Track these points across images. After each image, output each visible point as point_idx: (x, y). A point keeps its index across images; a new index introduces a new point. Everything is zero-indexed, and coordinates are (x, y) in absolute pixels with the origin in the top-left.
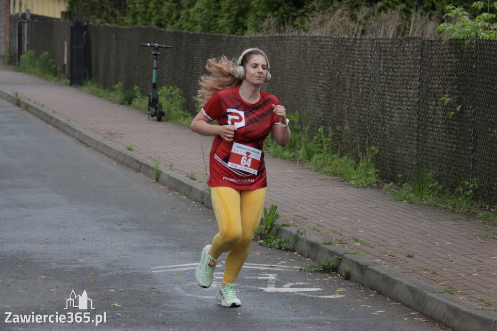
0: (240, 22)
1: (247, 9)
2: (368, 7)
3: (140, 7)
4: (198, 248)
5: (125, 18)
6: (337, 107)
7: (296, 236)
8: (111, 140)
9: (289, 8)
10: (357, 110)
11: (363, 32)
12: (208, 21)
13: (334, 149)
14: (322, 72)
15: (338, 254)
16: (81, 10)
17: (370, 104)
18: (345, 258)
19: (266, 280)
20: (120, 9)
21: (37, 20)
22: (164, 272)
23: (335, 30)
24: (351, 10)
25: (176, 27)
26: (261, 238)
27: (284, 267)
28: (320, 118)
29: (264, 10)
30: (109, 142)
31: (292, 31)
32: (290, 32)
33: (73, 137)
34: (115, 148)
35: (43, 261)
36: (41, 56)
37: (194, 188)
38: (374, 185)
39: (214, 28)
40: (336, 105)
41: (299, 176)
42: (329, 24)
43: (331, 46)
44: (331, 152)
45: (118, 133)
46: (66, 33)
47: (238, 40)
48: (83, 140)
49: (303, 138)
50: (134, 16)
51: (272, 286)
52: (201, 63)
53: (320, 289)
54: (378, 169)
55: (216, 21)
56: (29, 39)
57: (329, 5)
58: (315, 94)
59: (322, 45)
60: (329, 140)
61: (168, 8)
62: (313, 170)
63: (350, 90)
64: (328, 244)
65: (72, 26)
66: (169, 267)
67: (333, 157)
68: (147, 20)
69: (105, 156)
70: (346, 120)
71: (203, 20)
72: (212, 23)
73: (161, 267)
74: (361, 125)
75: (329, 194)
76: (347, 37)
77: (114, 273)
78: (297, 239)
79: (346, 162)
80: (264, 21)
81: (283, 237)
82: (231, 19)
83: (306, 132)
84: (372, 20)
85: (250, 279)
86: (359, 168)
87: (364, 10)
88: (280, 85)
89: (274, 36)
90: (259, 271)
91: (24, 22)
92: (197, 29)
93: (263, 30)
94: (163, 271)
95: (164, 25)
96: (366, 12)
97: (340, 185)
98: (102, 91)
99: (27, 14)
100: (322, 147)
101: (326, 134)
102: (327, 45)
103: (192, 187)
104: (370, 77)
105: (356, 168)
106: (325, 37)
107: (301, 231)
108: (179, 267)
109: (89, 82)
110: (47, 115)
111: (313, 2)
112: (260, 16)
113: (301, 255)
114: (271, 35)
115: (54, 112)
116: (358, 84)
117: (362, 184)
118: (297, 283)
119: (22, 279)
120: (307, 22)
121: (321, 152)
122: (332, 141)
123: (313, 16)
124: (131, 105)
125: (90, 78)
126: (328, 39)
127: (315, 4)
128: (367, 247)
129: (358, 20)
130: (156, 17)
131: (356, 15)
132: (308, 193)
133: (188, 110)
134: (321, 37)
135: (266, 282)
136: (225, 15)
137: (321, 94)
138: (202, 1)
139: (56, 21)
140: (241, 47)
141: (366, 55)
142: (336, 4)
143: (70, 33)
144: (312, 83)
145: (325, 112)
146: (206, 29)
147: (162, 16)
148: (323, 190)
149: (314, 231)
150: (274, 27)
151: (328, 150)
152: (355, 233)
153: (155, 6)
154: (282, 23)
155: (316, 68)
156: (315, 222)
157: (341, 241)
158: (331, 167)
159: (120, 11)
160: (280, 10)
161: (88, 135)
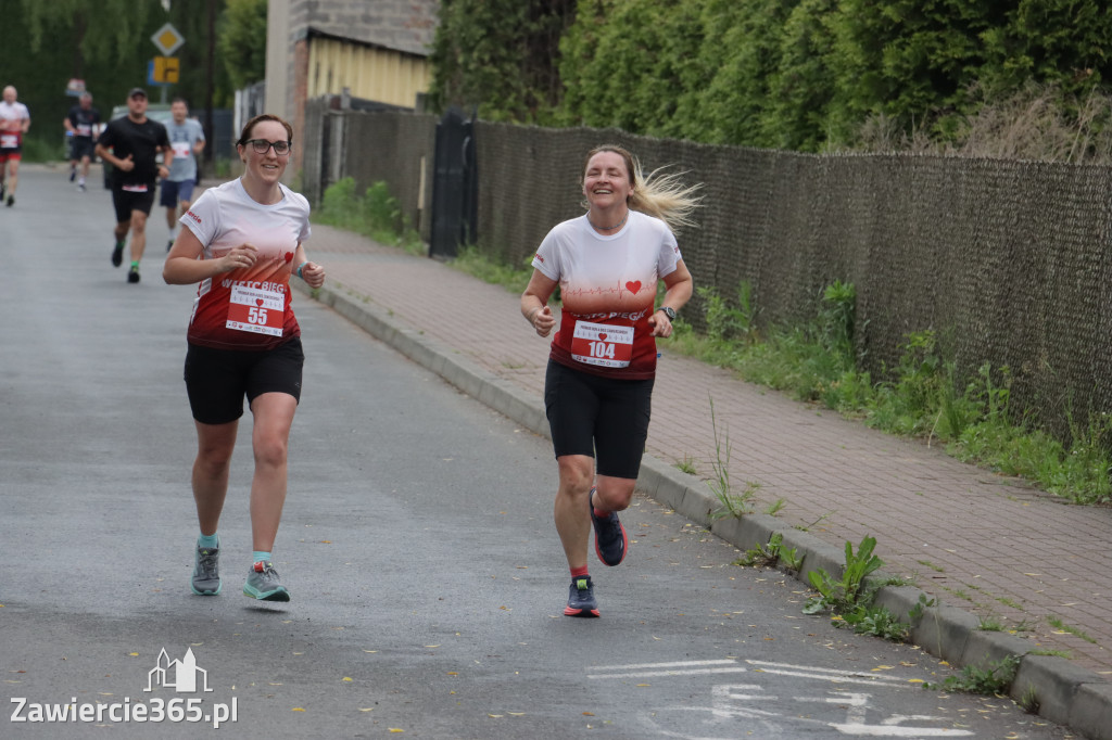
0: (810, 122)
1: (828, 95)
2: (1104, 94)
3: (588, 86)
4: (694, 628)
5: (555, 109)
6: (1024, 319)
7: (918, 609)
8: (512, 379)
9: (921, 94)
10: (1070, 327)
11: (1091, 150)
12: (739, 120)
13: (1013, 414)
14: (992, 240)
15: (1012, 654)
16: (459, 90)
17: (1100, 316)
18: (1030, 664)
19: (845, 707)
20: (545, 89)
21: (363, 111)
22: (615, 679)
23: (1026, 145)
24: (1065, 101)
25: (668, 130)
26: (837, 611)
27: (888, 677)
28: (985, 343)
29: (865, 97)
30: (508, 382)
31: (927, 145)
32: (920, 147)
33: (429, 369)
34: (519, 398)
35: (348, 643)
36: (369, 191)
37: (691, 492)
38: (1104, 500)
39: (751, 134)
40: (1020, 314)
41: (930, 472)
42: (1013, 132)
43: (1015, 181)
44: (1006, 422)
45: (528, 364)
46: (426, 140)
47: (804, 162)
48: (450, 378)
49: (942, 387)
50: (575, 106)
51: (857, 721)
52: (719, 212)
53: (967, 733)
55: (757, 119)
56: (345, 152)
57: (1015, 90)
58: (973, 288)
59: (994, 178)
60: (1002, 392)
61: (650, 90)
62: (964, 459)
63: (1055, 282)
64: (991, 629)
65: (438, 128)
66: (625, 667)
67: (1011, 433)
69: (496, 413)
70: (1043, 350)
71: (728, 117)
72: (747, 124)
73: (608, 667)
74: (1078, 362)
75: (998, 515)
76: (1053, 161)
77: (504, 678)
78: (919, 616)
79: (1040, 444)
80: (864, 121)
81: (888, 610)
82: (790, 115)
83: (950, 374)
85: (809, 703)
86: (1070, 459)
87: (1095, 103)
88: (895, 265)
89: (887, 158)
90: (828, 685)
91: (336, 116)
92: (713, 137)
93: (862, 141)
94: (611, 676)
95: (640, 128)
96: (1098, 107)
97: (1024, 497)
98: (498, 270)
99: (343, 97)
100: (986, 411)
101: (996, 380)
102: (1006, 178)
103: (686, 489)
104: (1103, 254)
105: (1062, 458)
106: (1001, 162)
107: (929, 598)
108: (649, 669)
109: (470, 250)
110: (376, 321)
111: (977, 83)
112: (857, 111)
113: (929, 652)
114: (878, 154)
115: (391, 314)
116: (1074, 269)
117: (1077, 495)
118: (915, 717)
119: (301, 683)
120: (961, 125)
121: (983, 421)
122: (1011, 396)
123: (977, 114)
125: (474, 241)
126: (1008, 166)
127: (983, 86)
128: (1082, 640)
129: (1081, 124)
130: (623, 109)
131: (1077, 113)
132: (948, 513)
133: (684, 316)
134: (993, 161)
135: (843, 712)
136: (776, 106)
137: (987, 288)
138: (727, 75)
139: (404, 113)
140: (809, 178)
141: (1095, 203)
142: (1030, 86)
143: (433, 140)
144: (968, 264)
145: (994, 329)
146: (734, 137)
147: (638, 106)
148: (985, 507)
149: (960, 599)
150: (885, 136)
151: (1001, 417)
152: (1055, 608)
153: (623, 85)
154: (905, 128)
155: (979, 230)
156: (961, 579)
157: (1020, 624)
158: (1006, 455)
159: (546, 94)
160: (901, 98)
161: (462, 366)
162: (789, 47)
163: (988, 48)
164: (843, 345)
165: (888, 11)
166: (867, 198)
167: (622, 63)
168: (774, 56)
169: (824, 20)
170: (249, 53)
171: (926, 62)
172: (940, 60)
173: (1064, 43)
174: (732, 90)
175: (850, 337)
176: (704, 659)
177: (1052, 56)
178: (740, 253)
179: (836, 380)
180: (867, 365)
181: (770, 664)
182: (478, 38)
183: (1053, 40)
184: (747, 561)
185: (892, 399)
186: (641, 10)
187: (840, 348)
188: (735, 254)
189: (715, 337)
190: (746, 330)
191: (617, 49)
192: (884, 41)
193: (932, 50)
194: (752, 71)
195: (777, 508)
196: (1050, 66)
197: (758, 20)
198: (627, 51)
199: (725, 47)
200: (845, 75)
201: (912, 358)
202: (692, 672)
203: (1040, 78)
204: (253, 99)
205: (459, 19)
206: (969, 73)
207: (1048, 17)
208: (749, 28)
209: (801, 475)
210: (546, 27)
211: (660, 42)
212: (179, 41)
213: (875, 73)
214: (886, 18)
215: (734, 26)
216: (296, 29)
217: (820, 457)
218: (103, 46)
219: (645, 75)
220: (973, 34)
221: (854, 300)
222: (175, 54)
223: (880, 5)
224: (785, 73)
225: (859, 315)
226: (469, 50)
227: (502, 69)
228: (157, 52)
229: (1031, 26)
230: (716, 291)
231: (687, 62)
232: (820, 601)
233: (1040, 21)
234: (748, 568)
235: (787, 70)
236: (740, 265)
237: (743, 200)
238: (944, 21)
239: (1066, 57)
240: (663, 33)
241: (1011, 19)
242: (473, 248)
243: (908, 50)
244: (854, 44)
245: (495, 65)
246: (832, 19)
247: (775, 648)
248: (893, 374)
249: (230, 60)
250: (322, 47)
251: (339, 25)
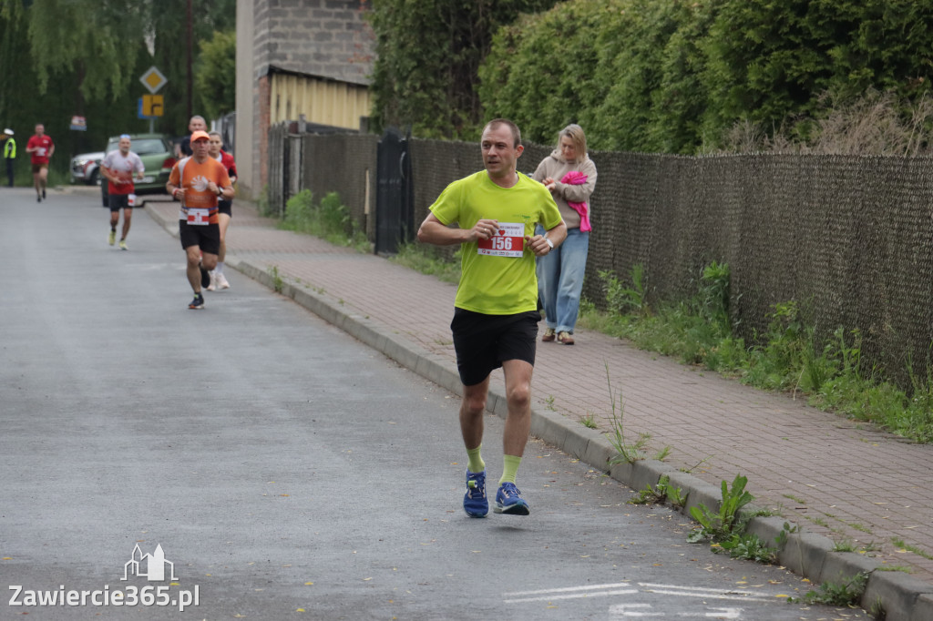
0: (688, 130)
1: (702, 107)
3: (503, 106)
4: (595, 557)
5: (476, 127)
6: (870, 289)
8: (444, 354)
9: (781, 103)
10: (909, 295)
11: (924, 144)
12: (629, 130)
13: (864, 370)
14: (842, 223)
15: (861, 570)
16: (396, 113)
18: (877, 578)
20: (467, 110)
21: (316, 134)
22: (528, 603)
23: (870, 143)
24: (901, 105)
26: (716, 539)
27: (758, 594)
28: (838, 310)
29: (734, 108)
30: (440, 357)
31: (786, 146)
32: (779, 146)
33: (375, 348)
36: (323, 200)
37: (593, 442)
39: (639, 141)
40: (867, 285)
41: (795, 420)
42: (858, 132)
43: (859, 173)
44: (858, 376)
46: (369, 156)
47: (683, 163)
48: (392, 355)
49: (804, 348)
55: (643, 129)
56: (303, 168)
58: (827, 264)
59: (841, 171)
60: (855, 351)
61: (554, 107)
62: (823, 409)
63: (895, 257)
64: (844, 551)
65: (379, 144)
66: (536, 592)
67: (862, 386)
69: (430, 383)
70: (887, 315)
71: (620, 128)
72: (636, 133)
73: (521, 593)
74: (916, 324)
75: (851, 455)
76: (890, 155)
77: (434, 605)
78: (784, 540)
79: (887, 394)
80: (731, 126)
81: (758, 537)
82: (671, 124)
83: (810, 337)
85: (691, 617)
86: (912, 406)
87: (927, 105)
88: (762, 248)
89: (752, 157)
90: (708, 601)
91: (294, 138)
92: (608, 145)
93: (731, 144)
94: (524, 600)
95: (547, 139)
96: (929, 108)
97: (874, 439)
98: (432, 263)
99: (299, 123)
100: (841, 367)
101: (849, 341)
102: (851, 171)
103: (589, 441)
105: (906, 405)
106: (848, 157)
107: (792, 526)
108: (556, 594)
109: (408, 247)
110: (329, 309)
111: (827, 92)
112: (727, 120)
113: (793, 571)
114: (744, 154)
115: (342, 302)
116: (910, 246)
117: (918, 436)
119: (261, 614)
120: (814, 126)
122: (862, 354)
123: (828, 118)
125: (412, 239)
126: (853, 161)
127: (832, 94)
128: (920, 557)
129: (915, 123)
130: (532, 124)
131: (911, 114)
132: (810, 454)
133: (588, 296)
134: (841, 157)
136: (659, 117)
137: (839, 264)
138: (617, 92)
139: (351, 134)
140: (688, 176)
141: (926, 189)
142: (872, 93)
143: (376, 156)
144: (822, 244)
145: (846, 298)
146: (625, 144)
147: (545, 121)
148: (841, 448)
149: (818, 526)
150: (750, 139)
151: (854, 372)
152: (900, 531)
153: (532, 104)
154: (767, 132)
155: (830, 215)
156: (820, 509)
157: (869, 545)
158: (859, 404)
159: (469, 114)
160: (763, 107)
161: (402, 344)
162: (669, 67)
163: (835, 62)
164: (721, 316)
165: (751, 34)
166: (737, 191)
167: (530, 86)
168: (656, 75)
169: (697, 43)
170: (222, 88)
171: (783, 76)
172: (795, 74)
173: (899, 57)
174: (623, 105)
175: (726, 309)
176: (603, 583)
177: (889, 67)
178: (633, 241)
179: (715, 346)
180: (740, 331)
181: (659, 586)
182: (410, 69)
183: (891, 54)
184: (640, 500)
185: (763, 360)
186: (545, 41)
187: (718, 319)
188: (629, 243)
189: (614, 313)
190: (640, 306)
191: (526, 74)
192: (747, 59)
193: (788, 66)
194: (638, 88)
195: (665, 455)
196: (888, 76)
197: (642, 45)
198: (534, 75)
199: (616, 70)
200: (716, 89)
201: (778, 324)
202: (592, 595)
203: (880, 86)
204: (226, 127)
205: (393, 54)
206: (820, 84)
207: (885, 35)
208: (635, 53)
209: (685, 426)
210: (467, 58)
211: (562, 67)
212: (164, 81)
213: (741, 86)
214: (748, 40)
215: (623, 51)
216: (259, 67)
217: (703, 411)
218: (100, 87)
219: (550, 95)
220: (822, 51)
221: (728, 278)
222: (159, 92)
223: (743, 29)
224: (666, 89)
225: (733, 290)
226: (403, 79)
227: (431, 95)
228: (146, 91)
229: (871, 42)
230: (613, 274)
231: (584, 83)
232: (701, 531)
233: (878, 38)
234: (641, 506)
235: (667, 86)
236: (633, 251)
237: (633, 196)
238: (797, 41)
239: (901, 68)
240: (564, 60)
241: (853, 38)
242: (411, 245)
243: (768, 66)
244: (722, 62)
245: (425, 91)
246: (704, 43)
247: (663, 572)
248: (763, 339)
249: (205, 95)
250: (281, 81)
251: (295, 63)
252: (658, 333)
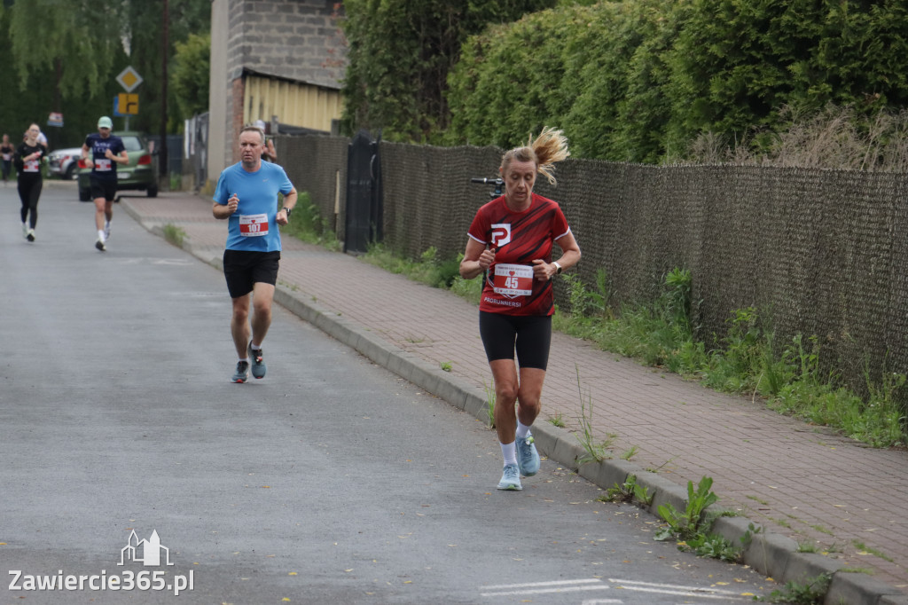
0: (652, 140)
1: (666, 117)
2: (890, 114)
3: (471, 112)
4: (566, 553)
5: (443, 132)
6: (828, 297)
7: (748, 535)
8: (414, 351)
9: (742, 115)
10: (866, 304)
11: (881, 159)
12: (594, 138)
13: (821, 375)
14: (802, 233)
15: (824, 571)
16: (366, 117)
17: (890, 294)
18: (840, 579)
20: (436, 115)
21: (288, 135)
22: (503, 596)
23: (828, 156)
24: (858, 120)
26: (682, 538)
27: (724, 592)
28: (797, 317)
29: (696, 119)
30: (410, 354)
31: (748, 157)
32: (742, 158)
33: (347, 345)
34: (420, 366)
37: (561, 441)
38: (896, 444)
39: (604, 150)
40: (825, 293)
41: (755, 423)
42: (816, 146)
43: (819, 186)
44: (815, 381)
45: (427, 338)
46: (340, 158)
47: (648, 172)
48: (364, 351)
49: (763, 353)
50: (461, 128)
54: (904, 415)
55: (608, 138)
57: (818, 111)
58: (787, 273)
59: (801, 183)
60: (813, 357)
61: (521, 115)
62: (782, 412)
63: (854, 267)
64: (808, 552)
65: (350, 146)
66: (511, 586)
67: (820, 391)
68: (484, 136)
69: (401, 379)
70: (844, 323)
71: (585, 136)
72: (601, 142)
73: (497, 586)
74: (873, 332)
75: (810, 458)
76: (849, 169)
77: (413, 597)
78: (748, 541)
79: (843, 399)
80: (696, 138)
81: (723, 536)
82: (635, 134)
83: (769, 343)
84: (897, 139)
86: (868, 410)
87: (884, 121)
88: (724, 255)
89: (715, 167)
90: (676, 598)
93: (694, 154)
94: (500, 593)
96: (886, 124)
97: (831, 443)
98: (400, 263)
99: (272, 124)
100: (799, 372)
101: (807, 347)
102: (812, 184)
103: (557, 440)
104: (891, 244)
105: (862, 410)
106: (808, 170)
107: (756, 527)
108: (530, 588)
109: (377, 247)
110: (302, 305)
111: (787, 106)
112: (690, 131)
113: (757, 570)
114: (708, 165)
115: (314, 299)
116: (868, 257)
117: (874, 440)
119: (248, 603)
120: (775, 140)
122: (820, 360)
123: (787, 131)
124: (452, 288)
125: (380, 239)
126: (814, 173)
127: (791, 108)
128: (881, 559)
129: (872, 138)
130: (499, 130)
131: (868, 129)
132: (770, 456)
134: (801, 169)
136: (624, 127)
137: (798, 273)
138: (583, 102)
140: (652, 185)
141: (885, 202)
142: (830, 108)
143: (346, 157)
144: (782, 253)
145: (805, 306)
146: (590, 152)
147: (512, 128)
148: (800, 451)
149: (782, 527)
150: (713, 150)
151: (811, 377)
152: (860, 534)
153: (499, 111)
154: (729, 143)
155: (791, 226)
156: (782, 510)
157: (831, 547)
158: (816, 408)
159: (437, 119)
160: (725, 119)
161: (373, 342)
162: (634, 79)
163: (795, 78)
164: (682, 320)
165: (714, 49)
166: (700, 200)
167: (498, 93)
168: (622, 86)
169: (662, 56)
170: (196, 88)
171: (745, 90)
172: (756, 88)
173: (856, 73)
174: (589, 114)
175: (687, 314)
176: (575, 578)
177: (847, 83)
178: (597, 246)
179: (677, 349)
180: (700, 335)
181: (629, 582)
182: (381, 75)
183: (848, 71)
184: (608, 498)
185: (723, 364)
186: (513, 51)
187: (680, 322)
188: (593, 247)
189: (577, 315)
190: (603, 309)
191: (494, 82)
192: (710, 73)
193: (750, 80)
194: (605, 98)
195: (631, 454)
196: (846, 91)
197: (608, 57)
198: (502, 83)
199: (582, 80)
200: (680, 101)
201: (738, 330)
202: (566, 590)
203: (838, 101)
204: (199, 126)
205: (365, 60)
206: (780, 98)
207: (844, 52)
208: (601, 64)
209: (650, 427)
210: (436, 65)
211: (529, 76)
212: (139, 80)
213: (703, 99)
214: (712, 54)
215: (589, 62)
216: (233, 69)
217: (665, 412)
218: (78, 85)
219: (517, 103)
220: (783, 66)
221: (690, 284)
222: (135, 91)
223: (707, 44)
224: (631, 100)
225: (694, 295)
226: (374, 85)
227: (401, 100)
228: (122, 90)
229: (830, 59)
230: (577, 277)
231: (551, 92)
232: (668, 530)
233: (836, 55)
234: (608, 504)
235: (632, 97)
236: (597, 256)
237: (598, 203)
238: (759, 56)
239: (858, 84)
240: (532, 69)
241: (813, 54)
242: (379, 244)
243: (731, 80)
244: (686, 76)
245: (395, 96)
246: (668, 56)
247: (633, 569)
248: (723, 343)
249: (180, 95)
250: (255, 83)
251: (269, 66)
252: (620, 334)
